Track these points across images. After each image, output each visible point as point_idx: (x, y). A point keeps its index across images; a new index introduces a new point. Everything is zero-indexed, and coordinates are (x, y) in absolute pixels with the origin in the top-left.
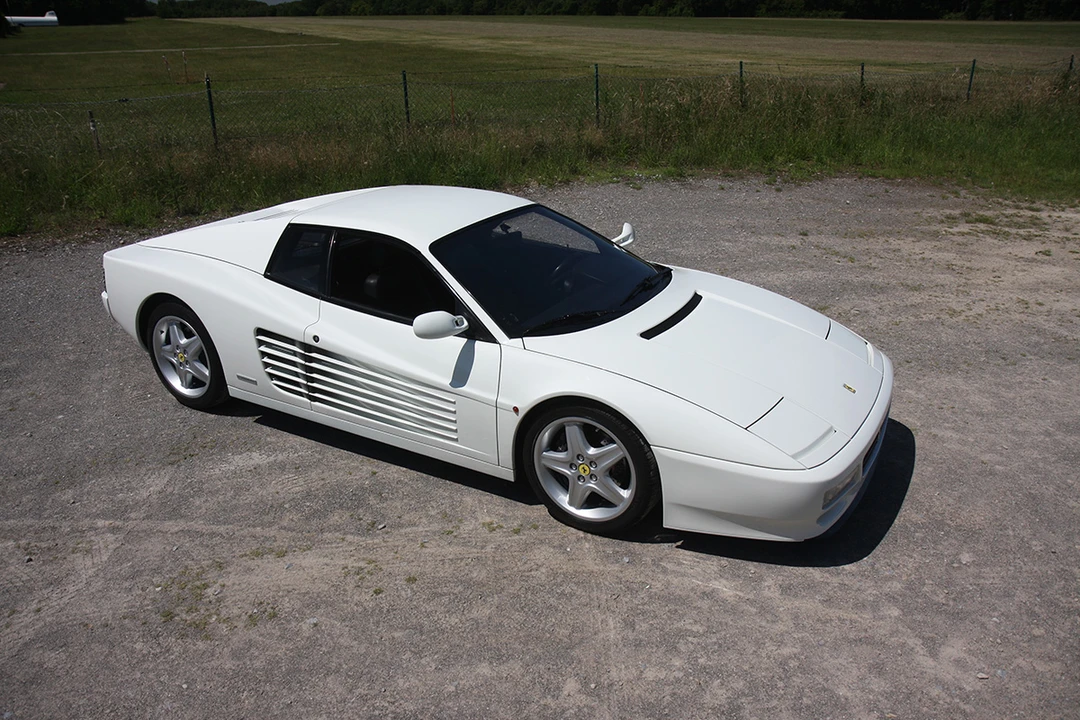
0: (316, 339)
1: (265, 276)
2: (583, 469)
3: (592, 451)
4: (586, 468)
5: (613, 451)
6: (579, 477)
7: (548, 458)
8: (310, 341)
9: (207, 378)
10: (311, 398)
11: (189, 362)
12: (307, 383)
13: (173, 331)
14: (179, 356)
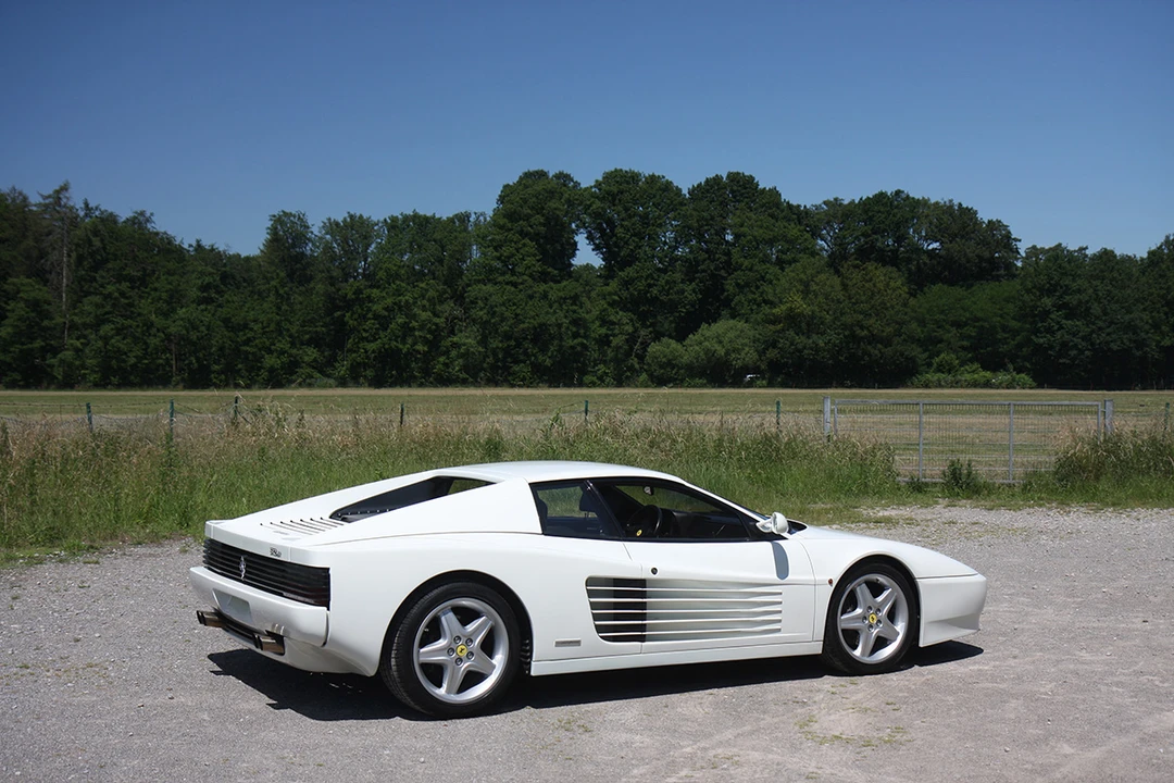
0: (654, 571)
1: (545, 534)
2: (873, 618)
3: (876, 601)
4: (874, 616)
5: (890, 595)
6: (869, 627)
7: (846, 620)
8: (648, 575)
9: (494, 667)
10: (642, 639)
11: (472, 654)
12: (640, 622)
13: (449, 621)
14: (459, 649)
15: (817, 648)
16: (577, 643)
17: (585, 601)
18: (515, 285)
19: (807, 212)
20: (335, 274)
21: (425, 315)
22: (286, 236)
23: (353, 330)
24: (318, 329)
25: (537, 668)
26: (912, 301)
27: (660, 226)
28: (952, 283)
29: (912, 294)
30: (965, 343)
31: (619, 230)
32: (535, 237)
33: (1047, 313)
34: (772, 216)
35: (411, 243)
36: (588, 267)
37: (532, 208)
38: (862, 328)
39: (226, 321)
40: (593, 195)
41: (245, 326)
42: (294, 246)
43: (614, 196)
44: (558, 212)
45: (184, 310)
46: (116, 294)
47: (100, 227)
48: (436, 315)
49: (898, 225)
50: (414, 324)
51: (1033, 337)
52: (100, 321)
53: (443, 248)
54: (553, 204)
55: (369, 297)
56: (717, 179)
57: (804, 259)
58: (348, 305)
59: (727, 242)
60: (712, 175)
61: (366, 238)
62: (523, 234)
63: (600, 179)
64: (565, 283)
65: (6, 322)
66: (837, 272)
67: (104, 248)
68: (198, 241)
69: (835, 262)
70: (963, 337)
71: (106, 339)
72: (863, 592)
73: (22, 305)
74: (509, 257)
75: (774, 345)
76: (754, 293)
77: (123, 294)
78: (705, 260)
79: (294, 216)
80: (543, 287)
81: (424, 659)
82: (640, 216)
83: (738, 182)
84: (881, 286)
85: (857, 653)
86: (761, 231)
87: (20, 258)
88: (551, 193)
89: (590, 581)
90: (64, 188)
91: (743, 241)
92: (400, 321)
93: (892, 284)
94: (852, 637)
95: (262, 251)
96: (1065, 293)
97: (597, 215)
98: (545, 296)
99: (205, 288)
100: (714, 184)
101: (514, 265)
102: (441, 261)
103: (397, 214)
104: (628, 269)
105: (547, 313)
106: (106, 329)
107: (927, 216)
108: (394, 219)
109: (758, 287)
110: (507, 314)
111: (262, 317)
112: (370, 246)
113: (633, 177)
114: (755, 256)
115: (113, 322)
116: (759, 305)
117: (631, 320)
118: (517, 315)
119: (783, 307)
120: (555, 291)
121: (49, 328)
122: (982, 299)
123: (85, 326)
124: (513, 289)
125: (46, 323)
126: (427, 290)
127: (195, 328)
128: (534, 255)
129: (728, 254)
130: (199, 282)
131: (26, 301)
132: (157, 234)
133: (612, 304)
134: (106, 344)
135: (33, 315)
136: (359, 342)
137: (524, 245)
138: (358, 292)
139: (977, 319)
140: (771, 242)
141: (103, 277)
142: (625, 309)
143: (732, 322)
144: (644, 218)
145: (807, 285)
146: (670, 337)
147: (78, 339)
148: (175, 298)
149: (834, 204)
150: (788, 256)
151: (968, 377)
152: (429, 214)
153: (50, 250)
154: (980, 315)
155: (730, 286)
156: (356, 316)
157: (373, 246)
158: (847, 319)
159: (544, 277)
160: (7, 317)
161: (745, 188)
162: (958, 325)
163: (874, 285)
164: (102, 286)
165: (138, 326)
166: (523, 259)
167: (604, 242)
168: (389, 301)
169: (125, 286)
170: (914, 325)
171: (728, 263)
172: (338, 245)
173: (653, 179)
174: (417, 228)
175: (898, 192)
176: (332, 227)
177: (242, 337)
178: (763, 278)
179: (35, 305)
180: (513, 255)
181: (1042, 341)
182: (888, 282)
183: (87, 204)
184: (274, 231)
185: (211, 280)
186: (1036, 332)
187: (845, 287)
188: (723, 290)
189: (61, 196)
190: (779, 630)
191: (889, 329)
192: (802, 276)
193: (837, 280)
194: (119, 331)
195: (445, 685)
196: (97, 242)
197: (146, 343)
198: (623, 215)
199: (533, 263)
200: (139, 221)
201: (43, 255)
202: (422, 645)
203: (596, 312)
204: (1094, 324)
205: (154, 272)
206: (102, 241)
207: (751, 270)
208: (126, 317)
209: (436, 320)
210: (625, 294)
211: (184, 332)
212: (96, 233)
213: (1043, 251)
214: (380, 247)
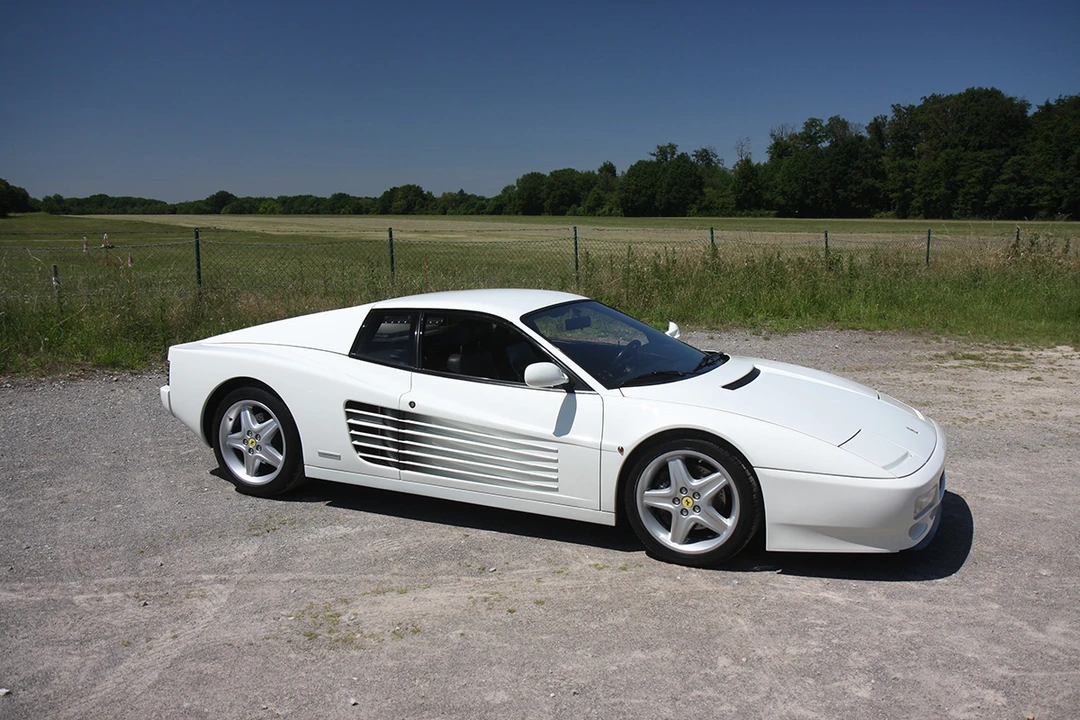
0: (412, 404)
1: (350, 356)
2: (687, 502)
3: (696, 483)
4: (690, 500)
5: (717, 480)
6: (683, 511)
7: (651, 497)
8: (406, 407)
9: (279, 462)
10: (401, 466)
11: (261, 448)
12: (398, 451)
13: (245, 417)
14: (251, 441)
15: (610, 520)
16: (338, 458)
17: (342, 422)
25: (310, 472)
81: (230, 444)
94: (664, 517)
190: (556, 490)
195: (245, 468)
202: (232, 432)
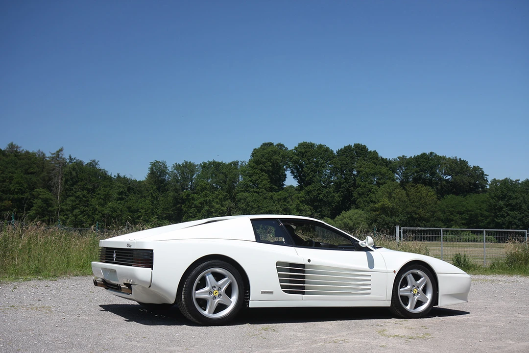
0: (309, 261)
1: (257, 242)
2: (415, 291)
3: (417, 283)
5: (424, 280)
6: (413, 295)
7: (402, 291)
8: (306, 262)
9: (231, 302)
10: (303, 293)
11: (221, 295)
12: (302, 285)
13: (210, 278)
14: (215, 292)
15: (388, 304)
16: (272, 293)
17: (276, 273)
18: (258, 193)
19: (390, 162)
20: (178, 188)
21: (217, 206)
22: (157, 172)
23: (186, 212)
24: (170, 212)
25: (252, 304)
26: (439, 202)
27: (324, 167)
28: (457, 194)
29: (439, 199)
30: (463, 222)
31: (305, 169)
32: (267, 172)
33: (501, 208)
34: (374, 163)
35: (212, 174)
36: (291, 187)
37: (266, 159)
38: (416, 214)
39: (129, 208)
40: (294, 153)
41: (138, 211)
42: (160, 176)
43: (303, 154)
44: (278, 161)
45: (111, 203)
46: (81, 196)
47: (76, 167)
48: (222, 206)
49: (432, 168)
50: (213, 210)
51: (495, 219)
52: (74, 208)
53: (226, 176)
54: (275, 157)
55: (193, 198)
56: (349, 146)
57: (389, 182)
58: (183, 201)
59: (354, 175)
60: (347, 145)
61: (192, 172)
62: (262, 170)
63: (297, 146)
64: (280, 192)
65: (33, 208)
66: (404, 188)
67: (77, 176)
68: (118, 174)
69: (403, 185)
70: (462, 219)
71: (76, 216)
72: (410, 278)
73: (40, 201)
74: (256, 181)
75: (375, 221)
76: (366, 198)
77: (84, 196)
78: (344, 182)
79: (161, 163)
80: (271, 194)
81: (197, 296)
82: (314, 162)
83: (359, 148)
84: (424, 195)
85: (408, 307)
86: (369, 170)
87: (40, 180)
88: (275, 152)
89: (278, 264)
90: (61, 150)
91: (361, 174)
92: (206, 208)
93: (429, 194)
94: (406, 299)
95: (146, 178)
96: (510, 199)
97: (296, 162)
98: (271, 198)
99: (120, 193)
100: (348, 149)
101: (258, 184)
102: (225, 182)
103: (206, 161)
104: (309, 186)
105: (273, 205)
106: (76, 211)
107: (445, 164)
108: (205, 163)
109: (368, 195)
110: (255, 206)
111: (145, 207)
112: (193, 175)
113: (312, 145)
114: (366, 181)
115: (79, 208)
116: (368, 203)
117: (310, 209)
118: (259, 206)
119: (380, 204)
120: (276, 195)
121: (51, 211)
122: (471, 202)
123: (67, 210)
124: (257, 195)
125: (50, 209)
126: (219, 195)
127: (115, 211)
128: (267, 180)
129: (355, 180)
130: (118, 191)
131: (42, 199)
132: (100, 170)
133: (302, 202)
134: (76, 218)
135: (45, 205)
136: (188, 218)
137: (262, 175)
138: (188, 195)
139: (470, 211)
140: (374, 175)
141: (75, 188)
142: (308, 204)
143: (356, 211)
144: (317, 163)
145: (390, 194)
146: (328, 217)
147: (64, 216)
148: (107, 198)
149: (403, 158)
150: (382, 181)
151: (465, 237)
152: (220, 161)
153: (53, 177)
154: (470, 209)
155: (355, 194)
156: (187, 206)
157: (195, 175)
158: (409, 210)
159: (271, 190)
160: (33, 206)
161: (362, 151)
162: (460, 213)
163: (421, 195)
164: (75, 192)
165: (90, 210)
166: (262, 181)
167: (298, 176)
168: (202, 200)
169: (85, 192)
170: (440, 213)
171: (354, 184)
172: (180, 175)
173: (320, 146)
174: (215, 168)
175: (431, 153)
176: (177, 167)
177: (136, 216)
178: (370, 191)
179: (46, 201)
180: (257, 180)
181: (499, 221)
182: (427, 193)
183: (70, 157)
184: (152, 169)
185: (123, 190)
186: (497, 216)
187: (408, 195)
188: (352, 196)
189: (59, 153)
190: (369, 294)
191: (428, 215)
192: (388, 190)
193: (404, 192)
194: (82, 212)
195: (207, 309)
196: (74, 173)
197: (93, 218)
198: (307, 162)
199: (266, 183)
200: (93, 164)
201: (50, 179)
202: (197, 289)
203: (294, 206)
204: (523, 213)
205: (98, 187)
206: (76, 173)
207: (365, 187)
208: (85, 206)
209: (223, 208)
210: (308, 197)
211: (110, 213)
212: (74, 169)
213: (499, 181)
214: (198, 176)
